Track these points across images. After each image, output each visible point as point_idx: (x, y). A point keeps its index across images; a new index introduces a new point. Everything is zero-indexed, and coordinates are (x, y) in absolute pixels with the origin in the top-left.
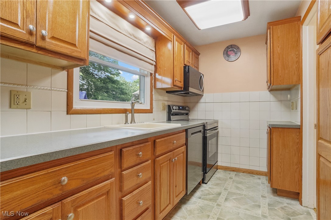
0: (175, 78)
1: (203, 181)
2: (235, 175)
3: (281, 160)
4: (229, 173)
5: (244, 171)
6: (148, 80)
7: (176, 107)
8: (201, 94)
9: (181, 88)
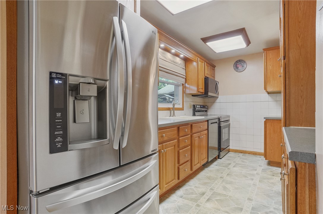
0: (199, 87)
1: (219, 157)
2: (243, 155)
5: (250, 152)
6: (181, 88)
7: (199, 106)
8: (217, 96)
9: (203, 93)
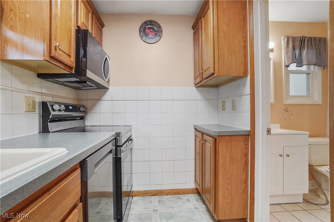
2: (159, 202)
3: (228, 180)
4: (150, 200)
5: (168, 192)
7: (60, 106)
8: (106, 86)
9: (71, 68)
